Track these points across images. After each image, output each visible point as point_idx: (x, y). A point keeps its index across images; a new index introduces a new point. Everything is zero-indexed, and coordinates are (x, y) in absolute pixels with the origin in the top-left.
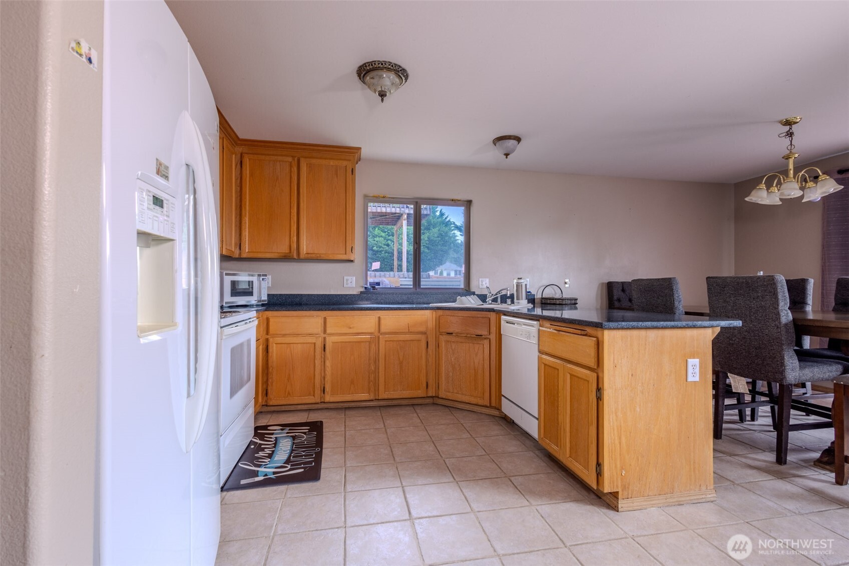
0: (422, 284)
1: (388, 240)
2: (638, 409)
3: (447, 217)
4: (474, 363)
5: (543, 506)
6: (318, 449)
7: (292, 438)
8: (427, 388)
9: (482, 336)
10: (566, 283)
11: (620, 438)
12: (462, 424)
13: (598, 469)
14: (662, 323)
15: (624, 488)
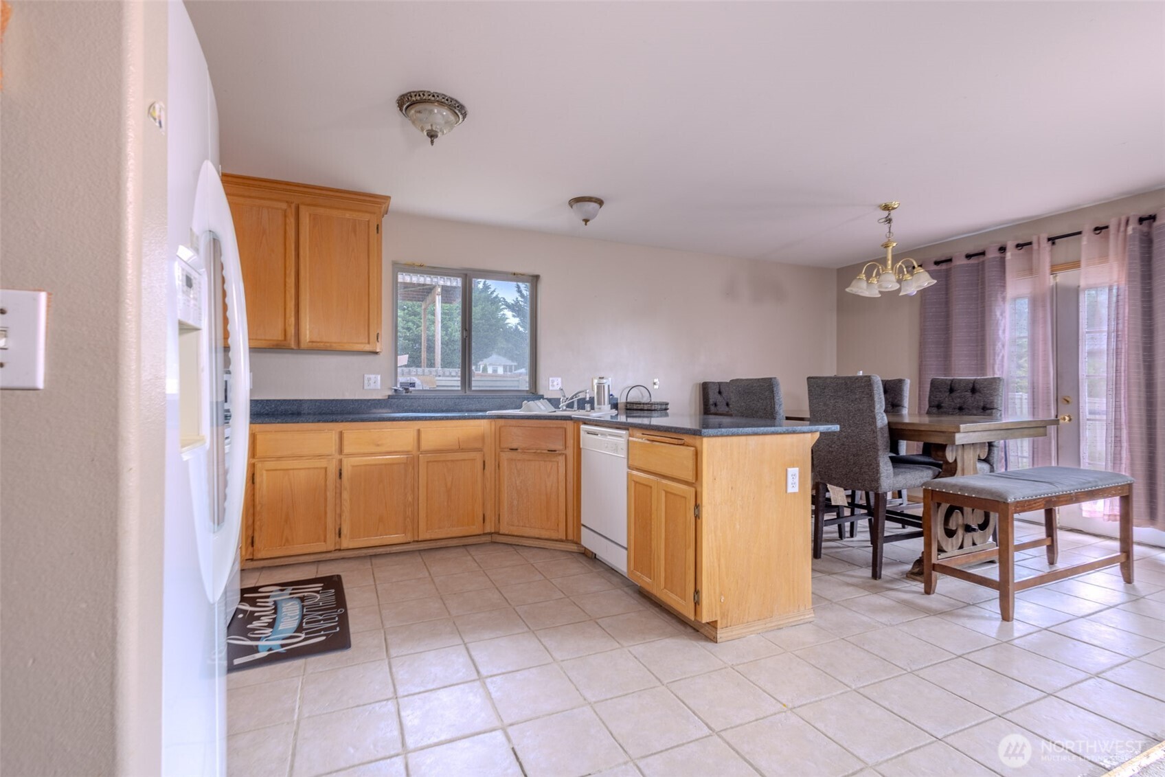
0: (473, 385)
1: (408, 322)
2: (738, 527)
3: (494, 291)
4: (546, 487)
5: (636, 646)
6: (341, 611)
7: (299, 601)
8: (484, 522)
9: (555, 451)
10: (655, 384)
11: (719, 560)
12: (532, 565)
13: (696, 596)
14: (762, 428)
15: (724, 616)
